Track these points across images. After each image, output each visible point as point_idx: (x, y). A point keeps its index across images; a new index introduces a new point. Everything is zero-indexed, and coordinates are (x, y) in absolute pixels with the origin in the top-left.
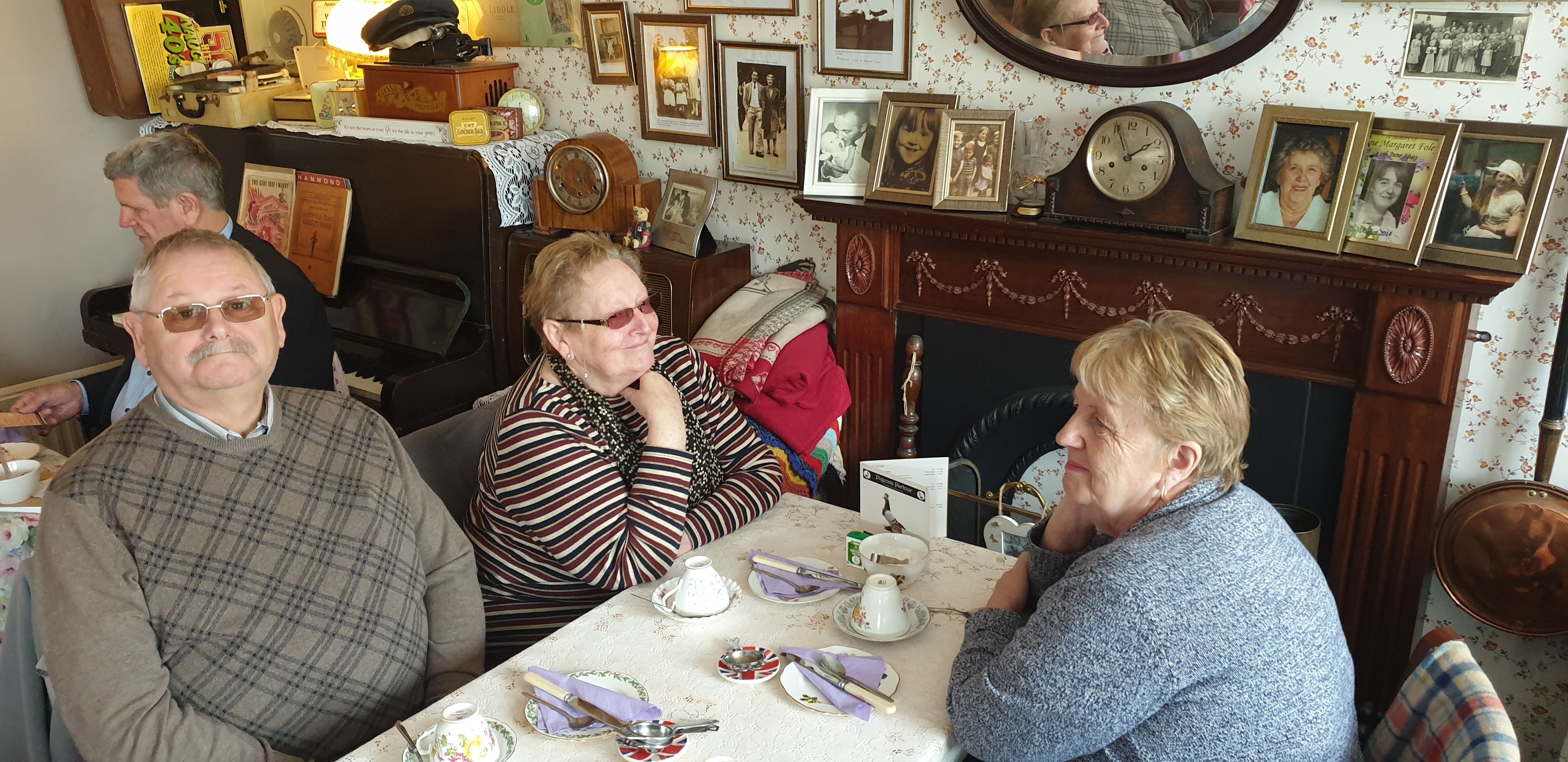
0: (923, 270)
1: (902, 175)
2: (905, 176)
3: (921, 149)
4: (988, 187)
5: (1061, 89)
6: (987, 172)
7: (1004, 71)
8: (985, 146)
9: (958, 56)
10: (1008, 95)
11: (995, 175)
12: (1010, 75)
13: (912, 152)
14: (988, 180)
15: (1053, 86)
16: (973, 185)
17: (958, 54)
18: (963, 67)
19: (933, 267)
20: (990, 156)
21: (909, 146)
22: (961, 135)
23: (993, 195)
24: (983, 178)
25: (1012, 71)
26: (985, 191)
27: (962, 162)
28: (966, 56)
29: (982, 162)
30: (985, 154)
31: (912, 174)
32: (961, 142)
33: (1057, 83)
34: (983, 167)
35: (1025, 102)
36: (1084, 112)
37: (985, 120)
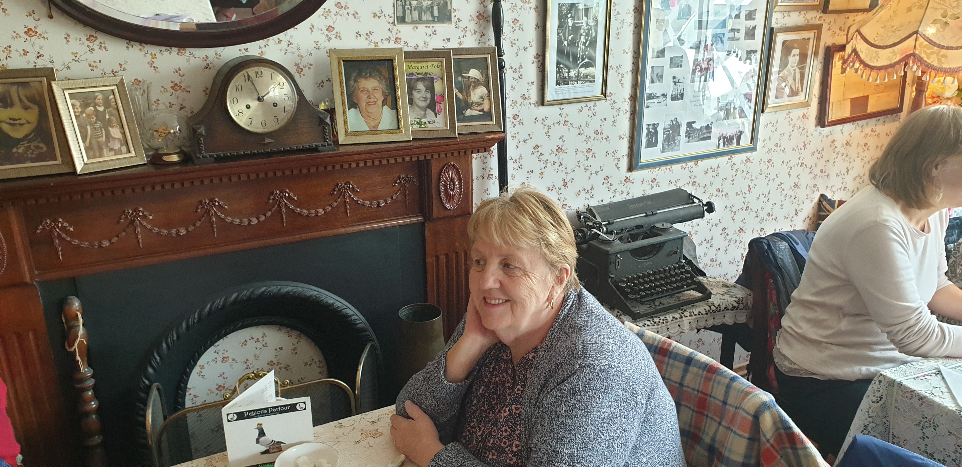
0: (59, 234)
1: (14, 150)
2: (20, 151)
3: (28, 123)
4: (122, 145)
5: (151, 54)
6: (115, 132)
7: (87, 43)
8: (105, 110)
9: (29, 32)
10: (98, 64)
11: (124, 133)
12: (95, 45)
13: (18, 127)
14: (118, 139)
15: (143, 53)
16: (107, 146)
17: (30, 29)
18: (39, 42)
19: (71, 229)
20: (113, 118)
21: (12, 122)
22: (78, 103)
23: (129, 151)
24: (114, 139)
25: (97, 42)
26: (120, 150)
27: (88, 127)
28: (39, 31)
29: (107, 124)
30: (107, 117)
31: (29, 148)
32: (80, 110)
33: (146, 50)
34: (110, 129)
35: (118, 68)
36: (177, 72)
37: (96, 87)
